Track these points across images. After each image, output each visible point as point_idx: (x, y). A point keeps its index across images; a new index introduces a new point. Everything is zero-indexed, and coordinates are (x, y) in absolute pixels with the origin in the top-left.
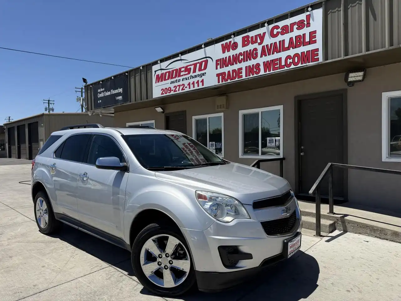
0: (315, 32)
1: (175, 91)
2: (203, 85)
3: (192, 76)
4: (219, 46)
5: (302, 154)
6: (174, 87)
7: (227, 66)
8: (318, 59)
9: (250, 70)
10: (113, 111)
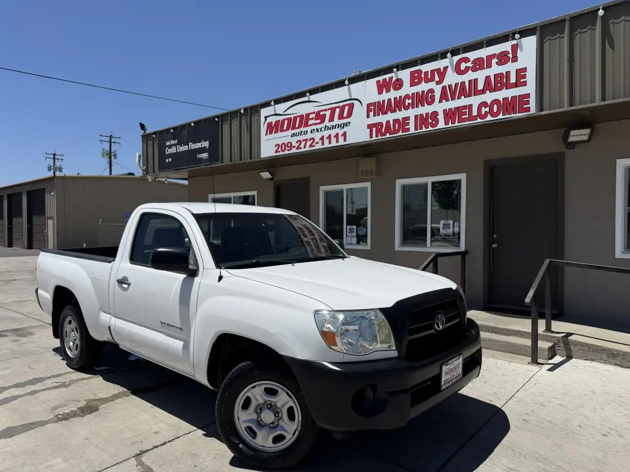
0: (525, 70)
1: (298, 148)
2: (345, 140)
3: (328, 127)
4: (372, 83)
5: (494, 246)
6: (297, 142)
7: (385, 113)
8: (528, 109)
9: (422, 120)
10: (186, 175)
